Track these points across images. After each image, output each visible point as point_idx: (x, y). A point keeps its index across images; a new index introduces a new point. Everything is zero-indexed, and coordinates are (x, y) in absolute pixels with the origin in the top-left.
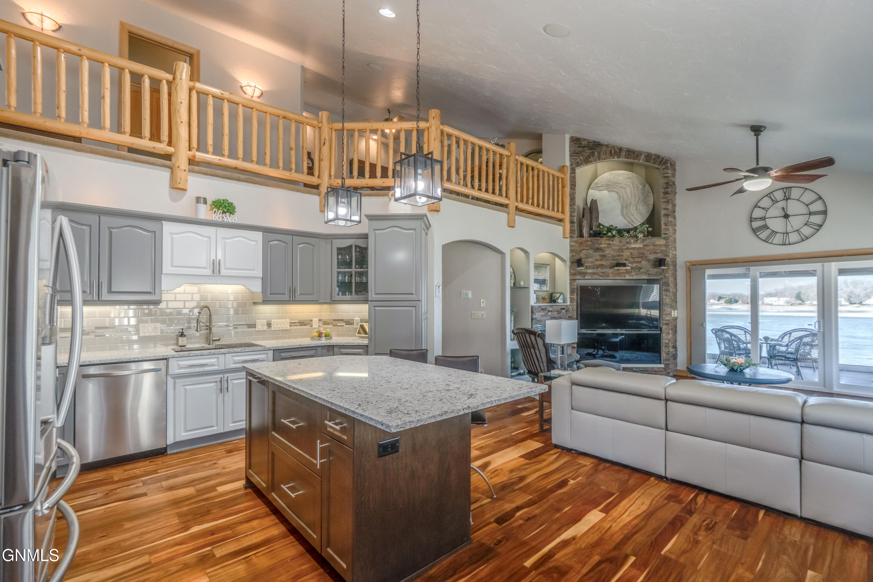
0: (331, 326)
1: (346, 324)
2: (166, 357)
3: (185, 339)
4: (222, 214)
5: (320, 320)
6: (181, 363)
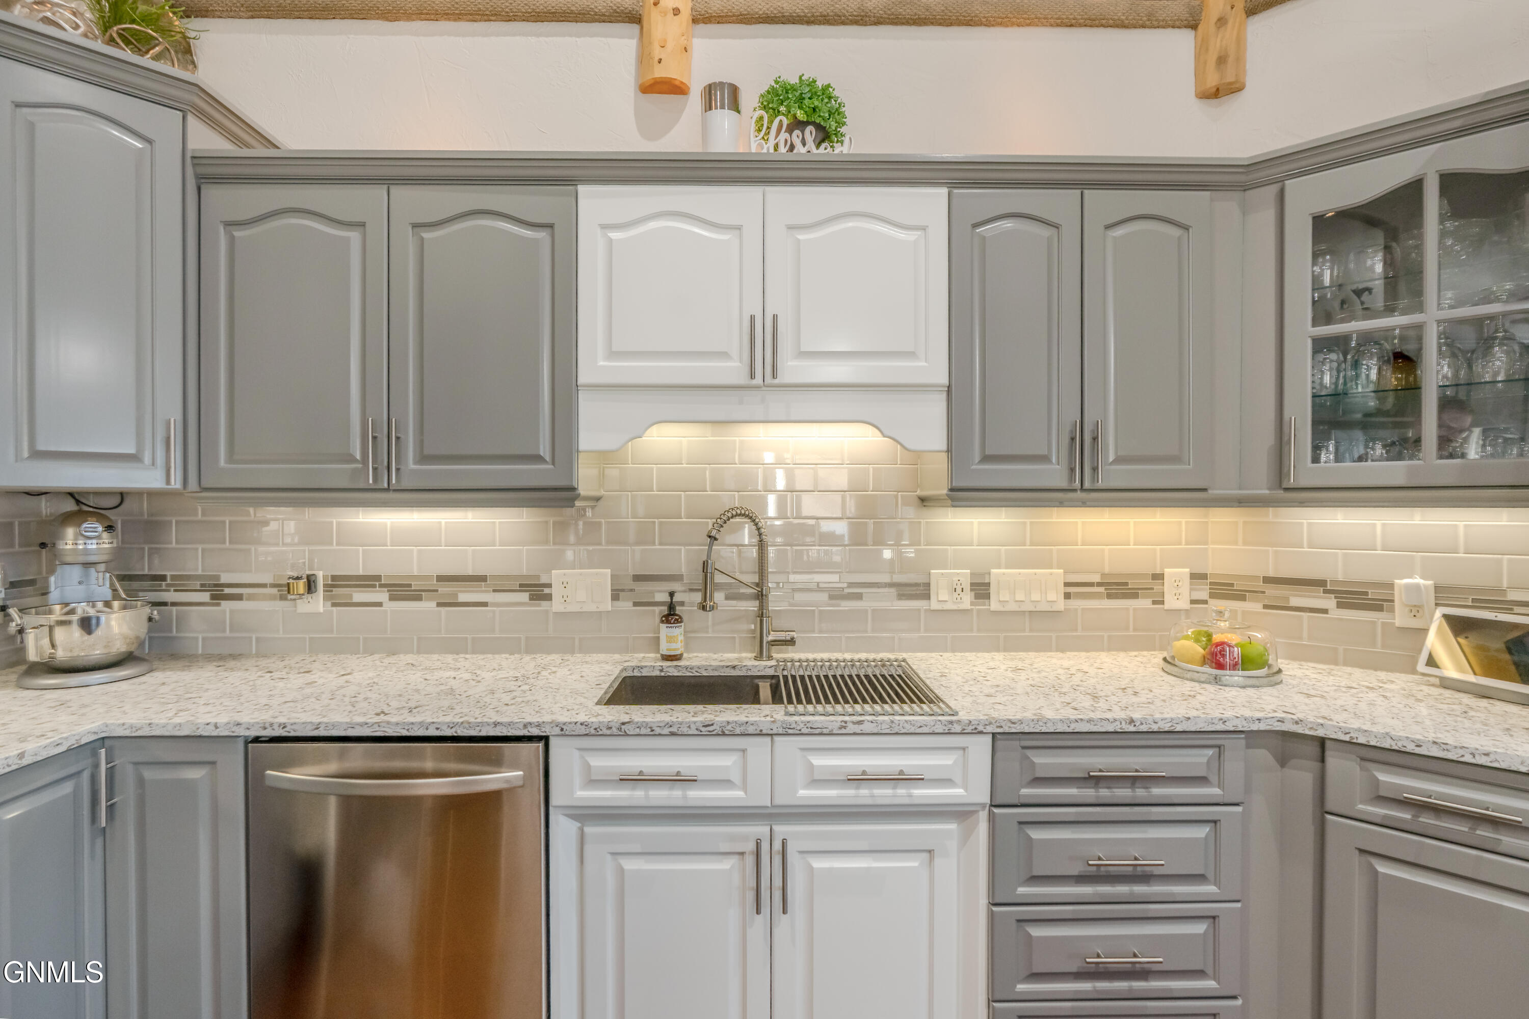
0: (1253, 606)
1: (1340, 605)
2: (535, 732)
3: (677, 632)
4: (790, 130)
5: (1196, 577)
6: (598, 762)
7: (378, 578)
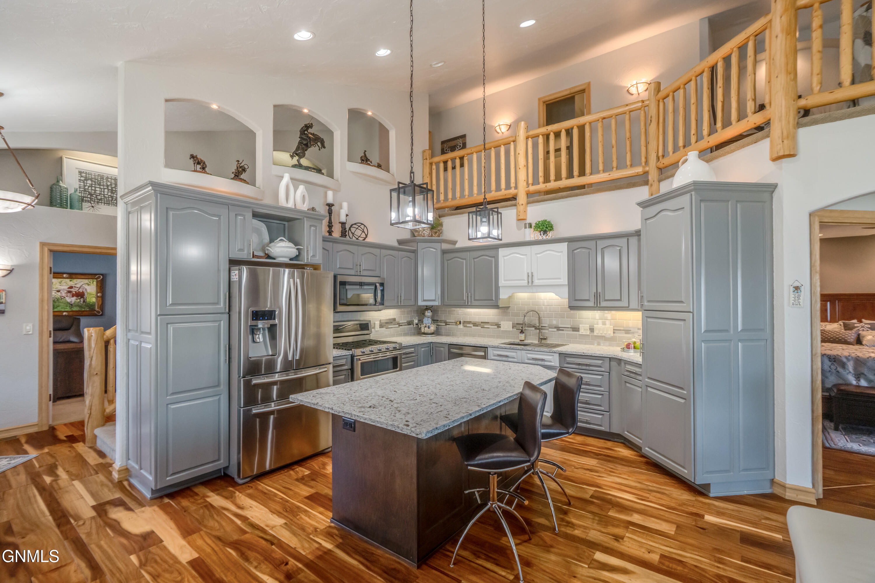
2: (486, 346)
3: (523, 335)
6: (495, 352)
7: (471, 322)
